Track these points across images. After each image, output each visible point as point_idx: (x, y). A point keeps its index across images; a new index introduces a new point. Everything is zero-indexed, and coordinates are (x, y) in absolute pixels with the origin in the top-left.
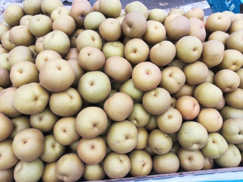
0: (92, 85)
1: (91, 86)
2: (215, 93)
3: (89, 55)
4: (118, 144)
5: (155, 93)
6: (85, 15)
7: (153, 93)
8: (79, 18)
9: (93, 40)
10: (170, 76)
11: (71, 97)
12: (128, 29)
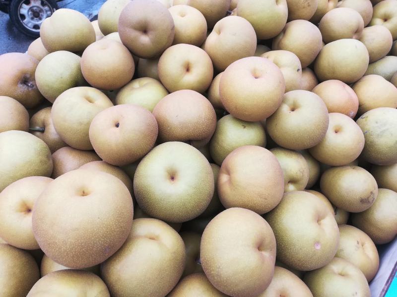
0: (173, 178)
1: (172, 182)
2: (356, 47)
3: (117, 126)
4: (318, 248)
6: (28, 76)
8: (21, 89)
9: (90, 101)
11: (152, 238)
12: (145, 40)
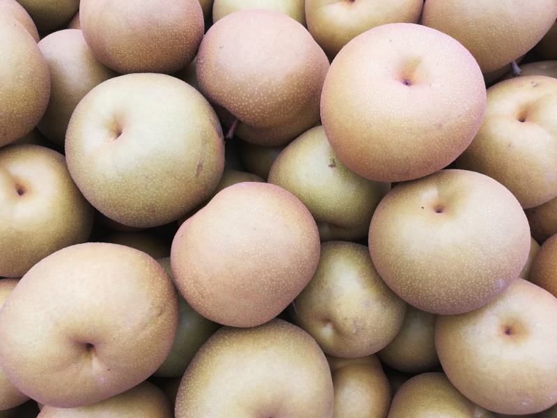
0: (117, 134)
1: (111, 137)
5: (440, 195)
7: (428, 194)
10: (522, 120)
